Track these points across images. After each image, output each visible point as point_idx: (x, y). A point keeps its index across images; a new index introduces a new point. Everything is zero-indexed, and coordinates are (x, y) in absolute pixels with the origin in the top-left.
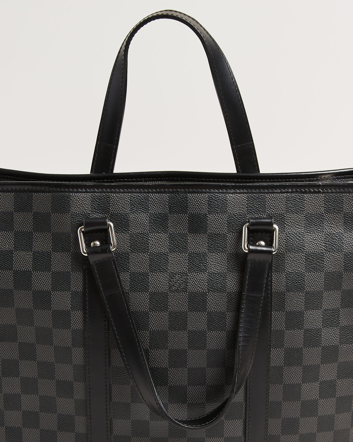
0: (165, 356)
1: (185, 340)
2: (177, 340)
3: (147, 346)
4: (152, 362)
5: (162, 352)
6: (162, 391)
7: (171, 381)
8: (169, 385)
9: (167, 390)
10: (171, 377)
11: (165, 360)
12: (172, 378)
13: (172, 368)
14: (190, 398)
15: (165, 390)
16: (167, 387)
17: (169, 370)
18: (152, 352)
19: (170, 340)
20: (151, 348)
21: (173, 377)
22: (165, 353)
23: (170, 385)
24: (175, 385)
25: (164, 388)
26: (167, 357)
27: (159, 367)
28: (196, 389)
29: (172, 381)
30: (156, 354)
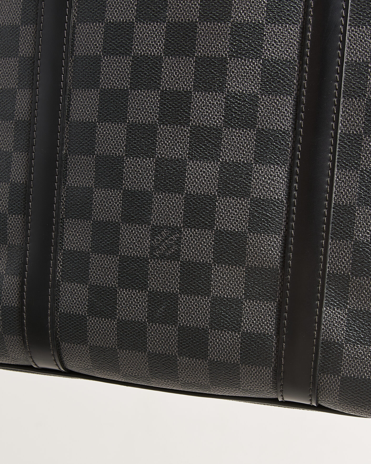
0: (159, 34)
1: (195, 5)
2: (182, 4)
3: (132, 17)
4: (137, 45)
5: (155, 27)
6: (149, 100)
7: (165, 82)
8: (161, 88)
9: (157, 98)
10: (166, 73)
11: (159, 42)
12: (167, 76)
13: (169, 58)
14: (195, 115)
15: (154, 98)
16: (158, 92)
17: (164, 61)
18: (138, 27)
19: (170, 6)
20: (139, 20)
21: (169, 73)
22: (161, 28)
23: (163, 88)
24: (172, 89)
25: (152, 95)
26: (163, 36)
27: (147, 53)
28: (207, 99)
29: (167, 82)
30: (146, 30)
